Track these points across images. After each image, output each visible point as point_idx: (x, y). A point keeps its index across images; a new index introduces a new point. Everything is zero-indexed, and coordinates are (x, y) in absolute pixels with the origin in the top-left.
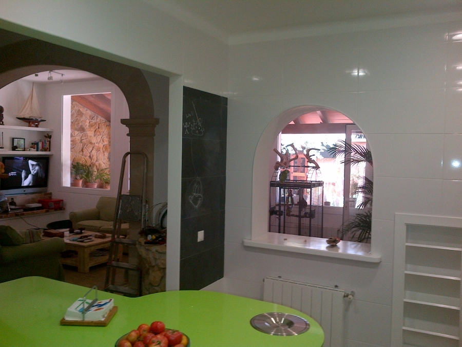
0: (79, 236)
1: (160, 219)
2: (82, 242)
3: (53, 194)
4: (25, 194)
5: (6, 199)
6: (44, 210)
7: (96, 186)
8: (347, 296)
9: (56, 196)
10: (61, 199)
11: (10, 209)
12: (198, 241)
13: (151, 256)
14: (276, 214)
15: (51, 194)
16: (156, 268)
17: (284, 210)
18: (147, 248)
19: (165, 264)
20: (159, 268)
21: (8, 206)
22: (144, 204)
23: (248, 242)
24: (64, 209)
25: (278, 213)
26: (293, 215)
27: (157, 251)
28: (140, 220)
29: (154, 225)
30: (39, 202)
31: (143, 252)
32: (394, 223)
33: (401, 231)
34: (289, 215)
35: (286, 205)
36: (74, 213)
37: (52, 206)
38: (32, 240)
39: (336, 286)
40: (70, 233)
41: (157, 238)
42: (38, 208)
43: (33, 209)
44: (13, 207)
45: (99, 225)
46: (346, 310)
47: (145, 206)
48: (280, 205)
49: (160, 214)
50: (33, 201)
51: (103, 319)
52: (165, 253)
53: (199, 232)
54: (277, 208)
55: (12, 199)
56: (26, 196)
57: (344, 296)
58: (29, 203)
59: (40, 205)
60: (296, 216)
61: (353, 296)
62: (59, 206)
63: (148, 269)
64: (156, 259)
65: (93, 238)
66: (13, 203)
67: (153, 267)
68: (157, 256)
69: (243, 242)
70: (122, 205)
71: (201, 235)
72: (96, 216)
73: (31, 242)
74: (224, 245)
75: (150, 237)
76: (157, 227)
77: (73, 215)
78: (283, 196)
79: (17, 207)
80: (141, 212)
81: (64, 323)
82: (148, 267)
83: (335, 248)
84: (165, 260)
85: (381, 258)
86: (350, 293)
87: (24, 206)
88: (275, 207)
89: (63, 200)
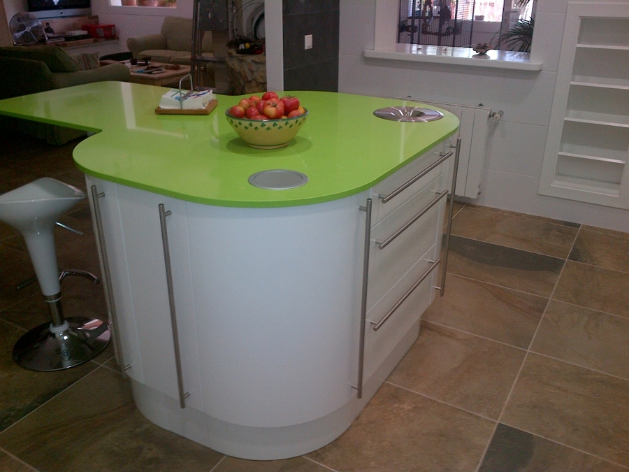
0: (146, 67)
1: (253, 25)
2: (150, 73)
3: (99, 16)
4: (63, 17)
5: (40, 23)
6: (92, 39)
7: (156, 5)
8: (493, 116)
9: (104, 20)
10: (112, 24)
11: (48, 37)
12: (306, 48)
13: (246, 69)
14: (407, 30)
15: (97, 17)
16: (253, 84)
17: (419, 24)
18: (240, 58)
19: (264, 78)
20: (257, 82)
21: (44, 33)
22: (230, 6)
23: (369, 53)
24: (118, 38)
25: (410, 29)
26: (430, 33)
27: (253, 61)
28: (227, 30)
29: (245, 35)
30: (84, 28)
31: (235, 64)
32: (566, 16)
33: (573, 27)
34: (425, 32)
35: (422, 18)
36: (133, 40)
37: (101, 33)
38: (88, 67)
39: (481, 105)
40: (132, 64)
41: (252, 47)
42: (83, 37)
43: (77, 38)
44: (50, 35)
45: (169, 55)
46: (491, 134)
47: (232, 9)
48: (413, 18)
49: (252, 19)
50: (74, 27)
51: (204, 108)
52: (264, 63)
53: (306, 36)
54: (409, 23)
55: (47, 24)
56: (64, 19)
57: (490, 116)
58: (70, 30)
59: (85, 32)
60: (436, 34)
61: (501, 115)
62: (110, 33)
63: (244, 87)
64: (252, 72)
65: (164, 70)
66: (49, 30)
67: (251, 81)
68: (254, 67)
69: (363, 52)
70: (201, 10)
71: (308, 41)
72: (163, 43)
73: (87, 69)
74: (338, 58)
75: (242, 47)
76: (250, 36)
77: (133, 44)
78: (418, 9)
79: (55, 35)
80: (228, 18)
81: (160, 112)
82: (243, 84)
83: (483, 56)
84: (265, 72)
85: (542, 65)
86: (497, 112)
87: (64, 33)
88: (407, 21)
89: (114, 26)
